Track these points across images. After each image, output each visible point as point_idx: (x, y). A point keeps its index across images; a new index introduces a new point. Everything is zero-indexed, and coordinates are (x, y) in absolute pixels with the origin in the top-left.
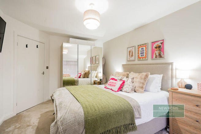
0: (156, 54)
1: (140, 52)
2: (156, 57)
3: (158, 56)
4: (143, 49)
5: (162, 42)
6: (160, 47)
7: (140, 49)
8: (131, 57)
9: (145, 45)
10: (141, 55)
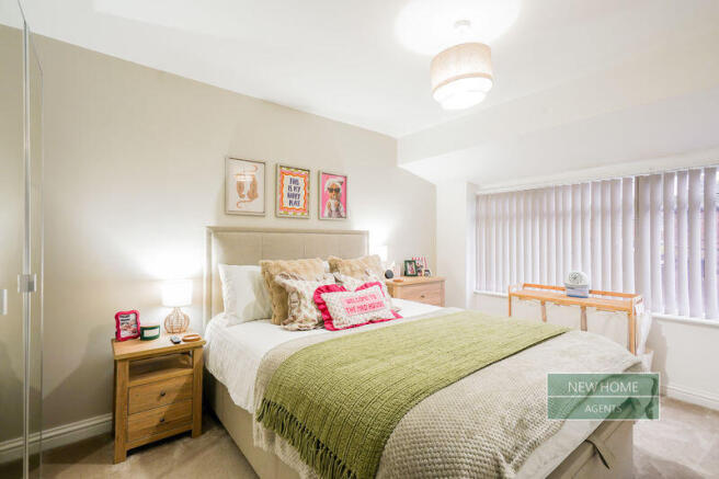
0: (329, 206)
1: (285, 191)
2: (330, 215)
3: (334, 214)
4: (296, 182)
5: (342, 180)
6: (337, 190)
7: (287, 179)
8: (246, 198)
9: (303, 173)
10: (290, 202)
